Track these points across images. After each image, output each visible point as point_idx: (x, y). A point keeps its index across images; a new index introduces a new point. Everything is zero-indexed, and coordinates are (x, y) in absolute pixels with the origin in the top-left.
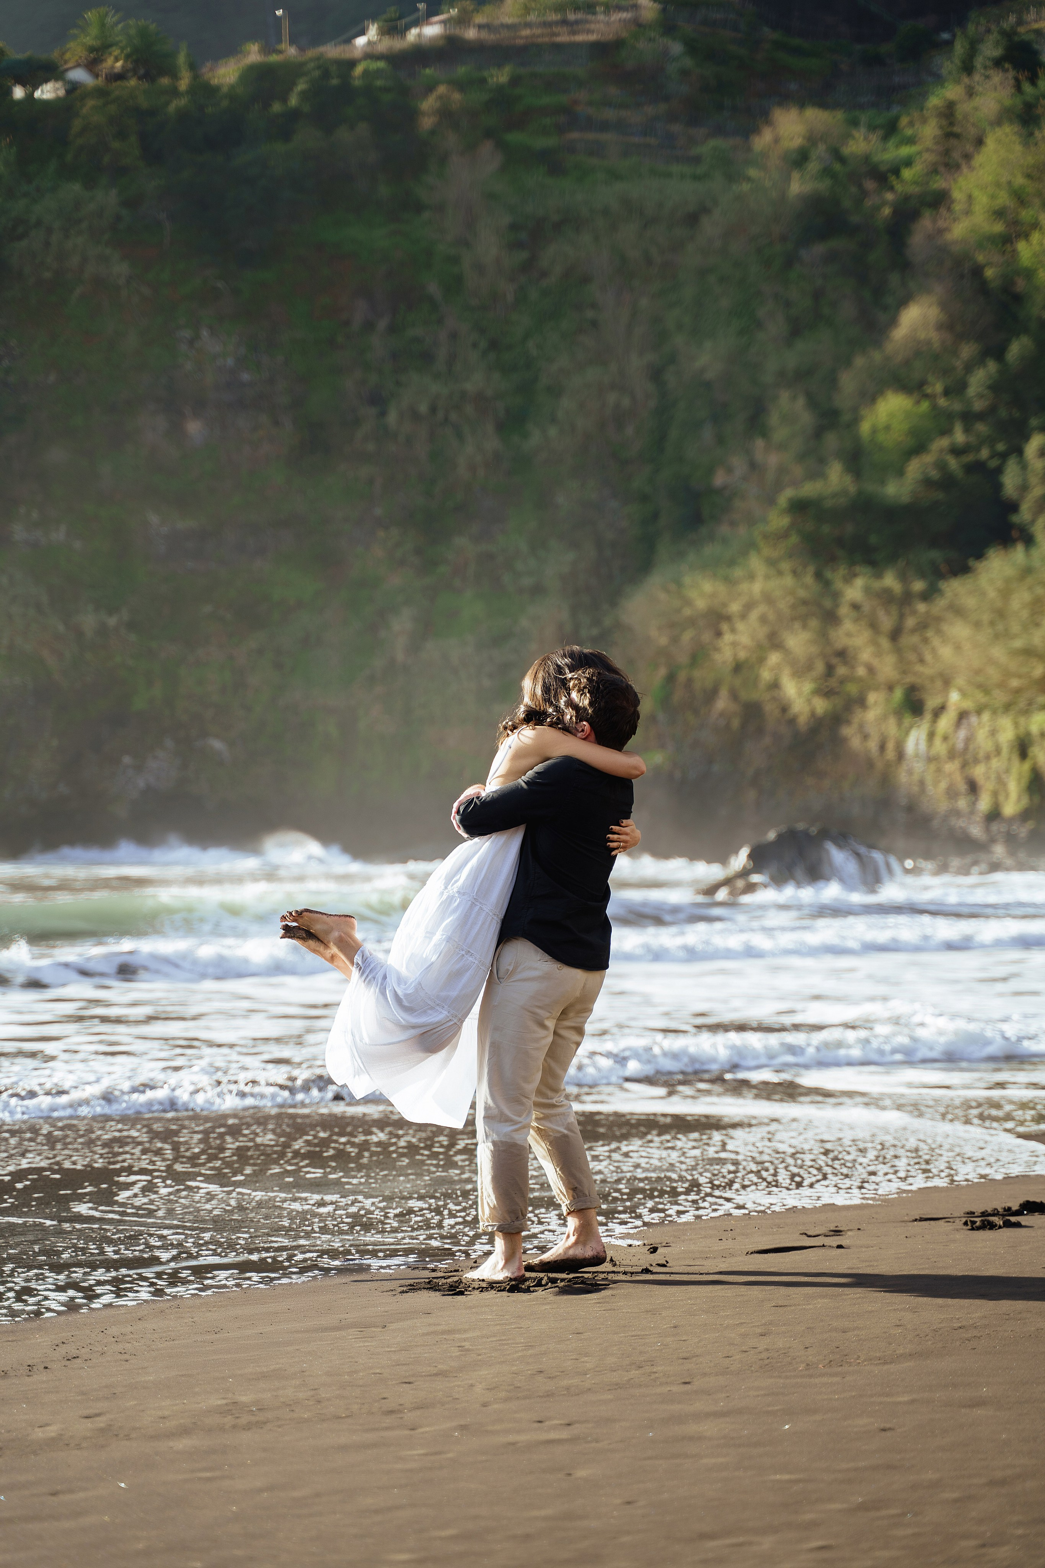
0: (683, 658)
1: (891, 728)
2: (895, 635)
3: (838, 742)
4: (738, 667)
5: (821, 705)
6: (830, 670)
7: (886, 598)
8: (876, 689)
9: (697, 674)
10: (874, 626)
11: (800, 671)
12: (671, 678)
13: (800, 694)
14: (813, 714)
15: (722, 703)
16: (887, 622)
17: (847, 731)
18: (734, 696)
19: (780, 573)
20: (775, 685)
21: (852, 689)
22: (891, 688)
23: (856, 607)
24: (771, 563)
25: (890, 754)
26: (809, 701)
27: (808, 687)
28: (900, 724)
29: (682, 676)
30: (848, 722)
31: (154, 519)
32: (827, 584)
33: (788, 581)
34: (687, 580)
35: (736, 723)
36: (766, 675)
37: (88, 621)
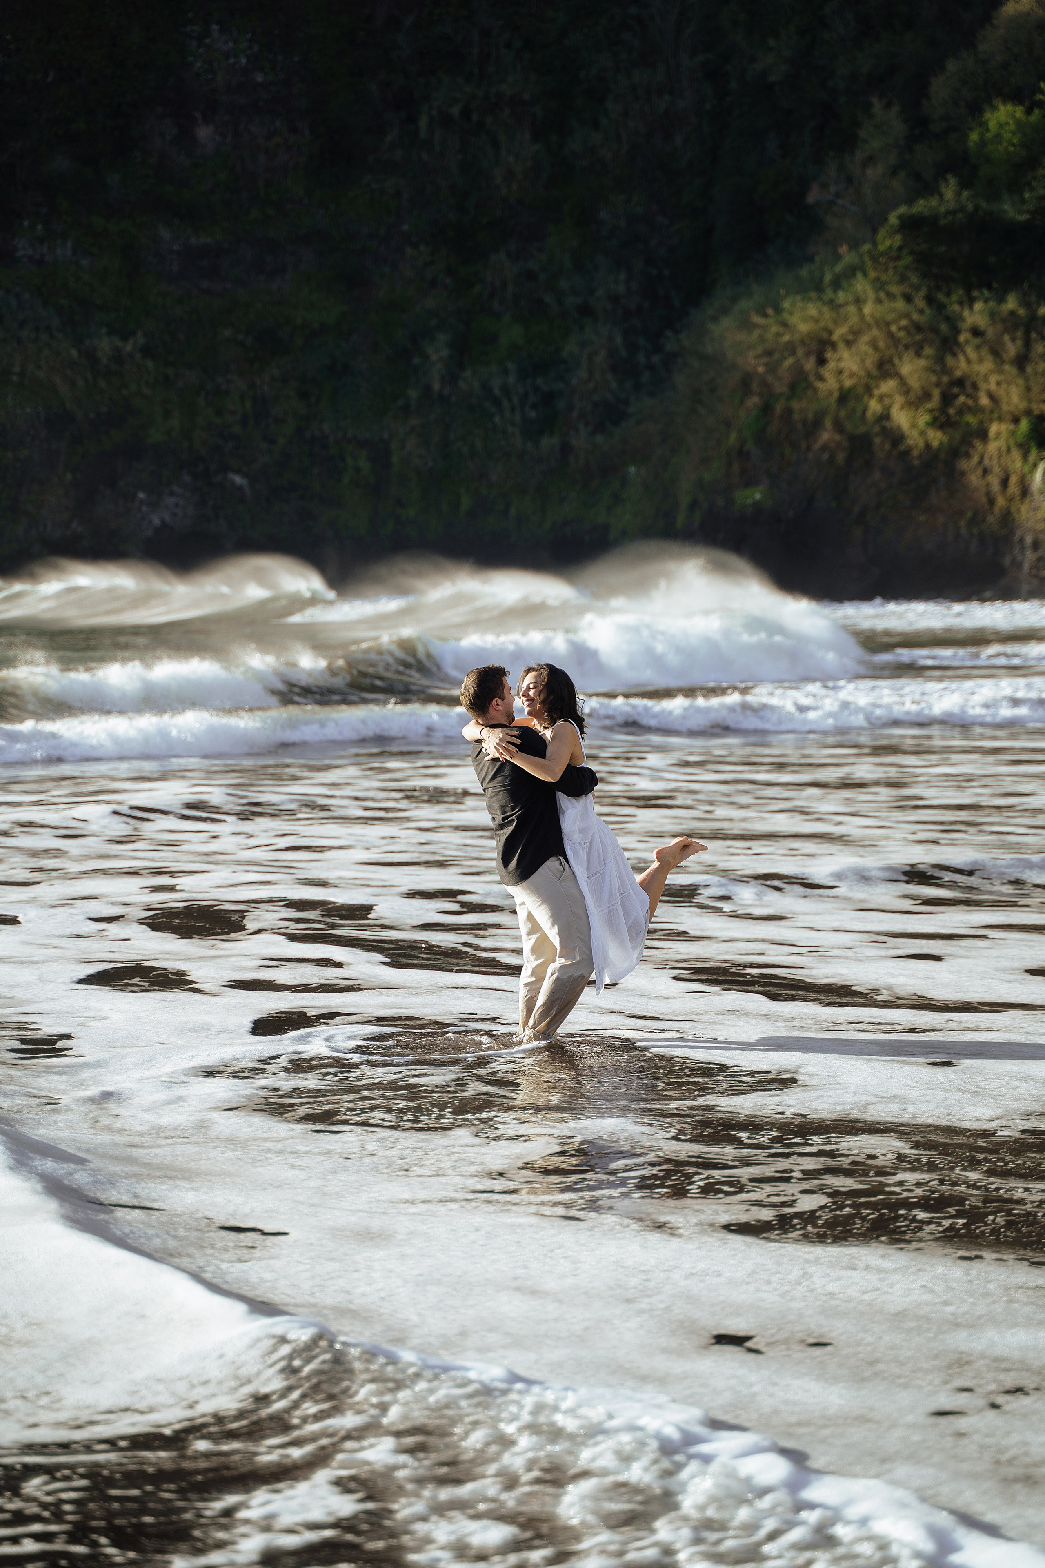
0: (781, 388)
1: (1016, 462)
2: (1021, 362)
3: (954, 476)
4: (844, 397)
5: (936, 438)
6: (947, 399)
7: (1011, 323)
8: (1000, 419)
9: (796, 405)
10: (996, 353)
11: (915, 402)
12: (766, 409)
13: (914, 425)
14: (928, 446)
15: (826, 436)
16: (1012, 349)
17: (963, 464)
18: (839, 426)
19: (891, 296)
20: (885, 416)
21: (972, 420)
22: (1016, 421)
23: (976, 332)
24: (879, 285)
25: (1013, 488)
26: (922, 433)
27: (923, 419)
28: (1025, 457)
29: (779, 408)
30: (968, 455)
31: (165, 234)
32: (941, 307)
33: (900, 305)
34: (786, 304)
35: (841, 457)
36: (874, 406)
37: (104, 345)
